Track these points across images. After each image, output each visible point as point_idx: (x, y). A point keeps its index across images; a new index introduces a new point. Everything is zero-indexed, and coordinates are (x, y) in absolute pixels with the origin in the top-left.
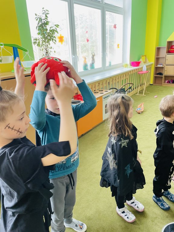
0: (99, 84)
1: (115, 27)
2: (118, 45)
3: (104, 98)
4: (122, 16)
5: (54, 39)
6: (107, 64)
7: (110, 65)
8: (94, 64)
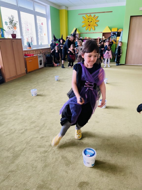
0: (36, 51)
1: (42, 24)
2: (45, 34)
3: (39, 57)
4: (46, 18)
5: (16, 27)
6: (40, 44)
7: (41, 44)
8: (33, 43)
